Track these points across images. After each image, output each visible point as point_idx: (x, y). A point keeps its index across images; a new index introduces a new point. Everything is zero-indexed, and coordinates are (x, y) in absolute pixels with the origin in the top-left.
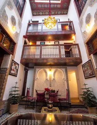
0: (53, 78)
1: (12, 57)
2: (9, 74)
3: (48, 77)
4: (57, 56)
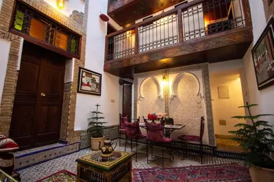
0: (171, 93)
2: (78, 92)
3: (162, 94)
4: (173, 41)
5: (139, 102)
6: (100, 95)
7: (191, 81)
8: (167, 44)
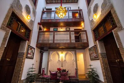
0: (64, 59)
1: (28, 42)
2: (26, 58)
3: (60, 59)
4: (68, 41)
5: (50, 62)
6: (33, 59)
7: (71, 54)
8: (67, 41)
